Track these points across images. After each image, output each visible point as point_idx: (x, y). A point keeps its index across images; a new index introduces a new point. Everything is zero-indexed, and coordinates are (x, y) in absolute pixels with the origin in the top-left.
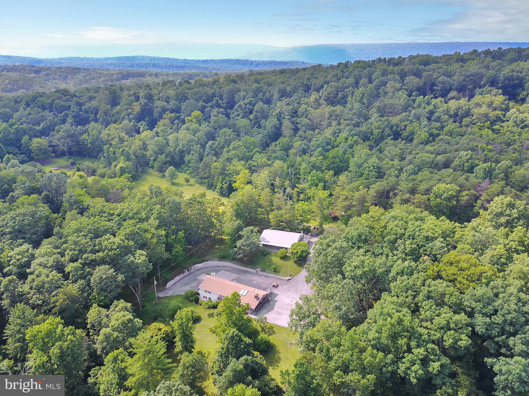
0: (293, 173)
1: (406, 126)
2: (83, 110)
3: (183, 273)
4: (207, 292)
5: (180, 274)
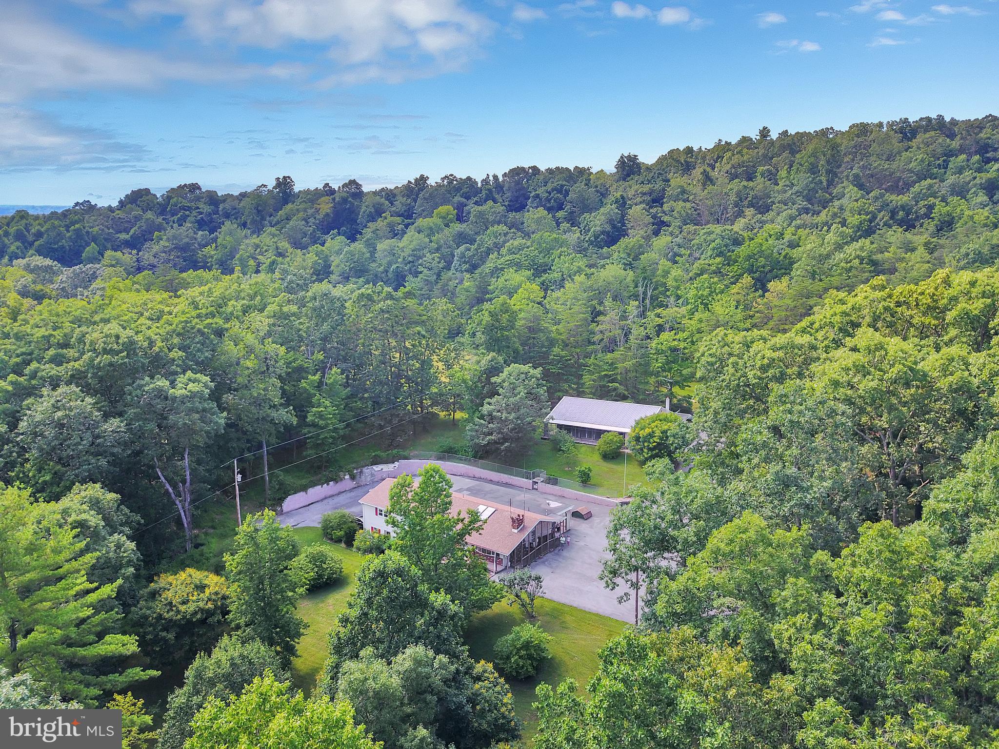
0: (649, 294)
1: (931, 208)
2: (221, 213)
3: (336, 480)
4: (381, 514)
5: (327, 482)
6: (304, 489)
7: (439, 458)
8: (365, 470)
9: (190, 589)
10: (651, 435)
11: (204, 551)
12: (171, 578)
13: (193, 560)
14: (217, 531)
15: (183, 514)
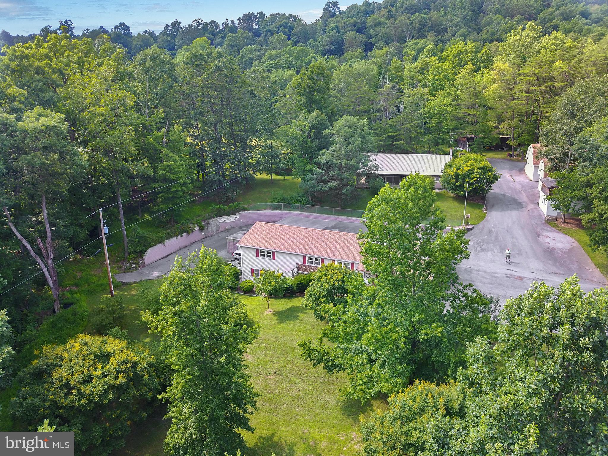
3: (188, 232)
4: (263, 255)
5: (181, 234)
6: (161, 241)
7: (275, 209)
8: (211, 221)
9: (88, 362)
10: (471, 172)
11: (77, 310)
12: (59, 350)
13: (66, 321)
14: (83, 289)
15: (46, 273)
